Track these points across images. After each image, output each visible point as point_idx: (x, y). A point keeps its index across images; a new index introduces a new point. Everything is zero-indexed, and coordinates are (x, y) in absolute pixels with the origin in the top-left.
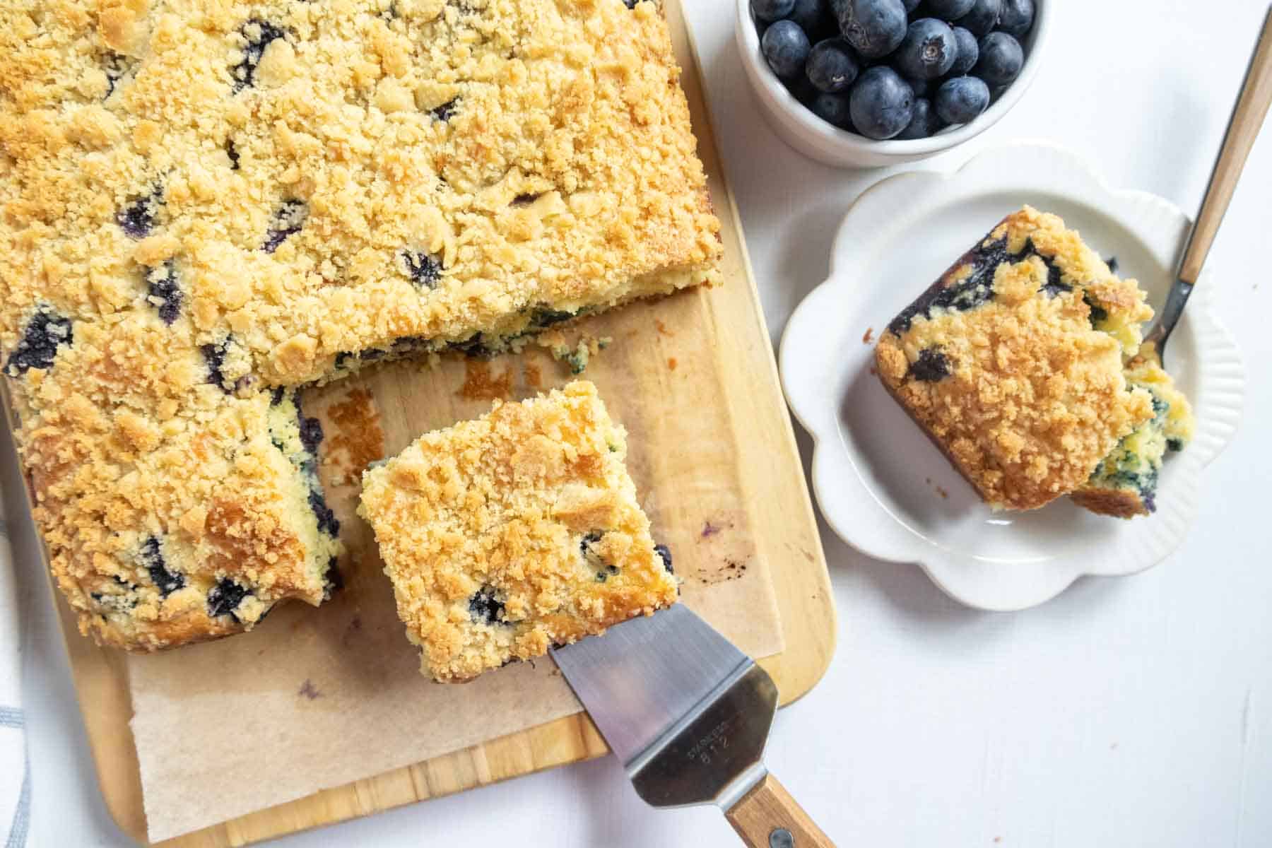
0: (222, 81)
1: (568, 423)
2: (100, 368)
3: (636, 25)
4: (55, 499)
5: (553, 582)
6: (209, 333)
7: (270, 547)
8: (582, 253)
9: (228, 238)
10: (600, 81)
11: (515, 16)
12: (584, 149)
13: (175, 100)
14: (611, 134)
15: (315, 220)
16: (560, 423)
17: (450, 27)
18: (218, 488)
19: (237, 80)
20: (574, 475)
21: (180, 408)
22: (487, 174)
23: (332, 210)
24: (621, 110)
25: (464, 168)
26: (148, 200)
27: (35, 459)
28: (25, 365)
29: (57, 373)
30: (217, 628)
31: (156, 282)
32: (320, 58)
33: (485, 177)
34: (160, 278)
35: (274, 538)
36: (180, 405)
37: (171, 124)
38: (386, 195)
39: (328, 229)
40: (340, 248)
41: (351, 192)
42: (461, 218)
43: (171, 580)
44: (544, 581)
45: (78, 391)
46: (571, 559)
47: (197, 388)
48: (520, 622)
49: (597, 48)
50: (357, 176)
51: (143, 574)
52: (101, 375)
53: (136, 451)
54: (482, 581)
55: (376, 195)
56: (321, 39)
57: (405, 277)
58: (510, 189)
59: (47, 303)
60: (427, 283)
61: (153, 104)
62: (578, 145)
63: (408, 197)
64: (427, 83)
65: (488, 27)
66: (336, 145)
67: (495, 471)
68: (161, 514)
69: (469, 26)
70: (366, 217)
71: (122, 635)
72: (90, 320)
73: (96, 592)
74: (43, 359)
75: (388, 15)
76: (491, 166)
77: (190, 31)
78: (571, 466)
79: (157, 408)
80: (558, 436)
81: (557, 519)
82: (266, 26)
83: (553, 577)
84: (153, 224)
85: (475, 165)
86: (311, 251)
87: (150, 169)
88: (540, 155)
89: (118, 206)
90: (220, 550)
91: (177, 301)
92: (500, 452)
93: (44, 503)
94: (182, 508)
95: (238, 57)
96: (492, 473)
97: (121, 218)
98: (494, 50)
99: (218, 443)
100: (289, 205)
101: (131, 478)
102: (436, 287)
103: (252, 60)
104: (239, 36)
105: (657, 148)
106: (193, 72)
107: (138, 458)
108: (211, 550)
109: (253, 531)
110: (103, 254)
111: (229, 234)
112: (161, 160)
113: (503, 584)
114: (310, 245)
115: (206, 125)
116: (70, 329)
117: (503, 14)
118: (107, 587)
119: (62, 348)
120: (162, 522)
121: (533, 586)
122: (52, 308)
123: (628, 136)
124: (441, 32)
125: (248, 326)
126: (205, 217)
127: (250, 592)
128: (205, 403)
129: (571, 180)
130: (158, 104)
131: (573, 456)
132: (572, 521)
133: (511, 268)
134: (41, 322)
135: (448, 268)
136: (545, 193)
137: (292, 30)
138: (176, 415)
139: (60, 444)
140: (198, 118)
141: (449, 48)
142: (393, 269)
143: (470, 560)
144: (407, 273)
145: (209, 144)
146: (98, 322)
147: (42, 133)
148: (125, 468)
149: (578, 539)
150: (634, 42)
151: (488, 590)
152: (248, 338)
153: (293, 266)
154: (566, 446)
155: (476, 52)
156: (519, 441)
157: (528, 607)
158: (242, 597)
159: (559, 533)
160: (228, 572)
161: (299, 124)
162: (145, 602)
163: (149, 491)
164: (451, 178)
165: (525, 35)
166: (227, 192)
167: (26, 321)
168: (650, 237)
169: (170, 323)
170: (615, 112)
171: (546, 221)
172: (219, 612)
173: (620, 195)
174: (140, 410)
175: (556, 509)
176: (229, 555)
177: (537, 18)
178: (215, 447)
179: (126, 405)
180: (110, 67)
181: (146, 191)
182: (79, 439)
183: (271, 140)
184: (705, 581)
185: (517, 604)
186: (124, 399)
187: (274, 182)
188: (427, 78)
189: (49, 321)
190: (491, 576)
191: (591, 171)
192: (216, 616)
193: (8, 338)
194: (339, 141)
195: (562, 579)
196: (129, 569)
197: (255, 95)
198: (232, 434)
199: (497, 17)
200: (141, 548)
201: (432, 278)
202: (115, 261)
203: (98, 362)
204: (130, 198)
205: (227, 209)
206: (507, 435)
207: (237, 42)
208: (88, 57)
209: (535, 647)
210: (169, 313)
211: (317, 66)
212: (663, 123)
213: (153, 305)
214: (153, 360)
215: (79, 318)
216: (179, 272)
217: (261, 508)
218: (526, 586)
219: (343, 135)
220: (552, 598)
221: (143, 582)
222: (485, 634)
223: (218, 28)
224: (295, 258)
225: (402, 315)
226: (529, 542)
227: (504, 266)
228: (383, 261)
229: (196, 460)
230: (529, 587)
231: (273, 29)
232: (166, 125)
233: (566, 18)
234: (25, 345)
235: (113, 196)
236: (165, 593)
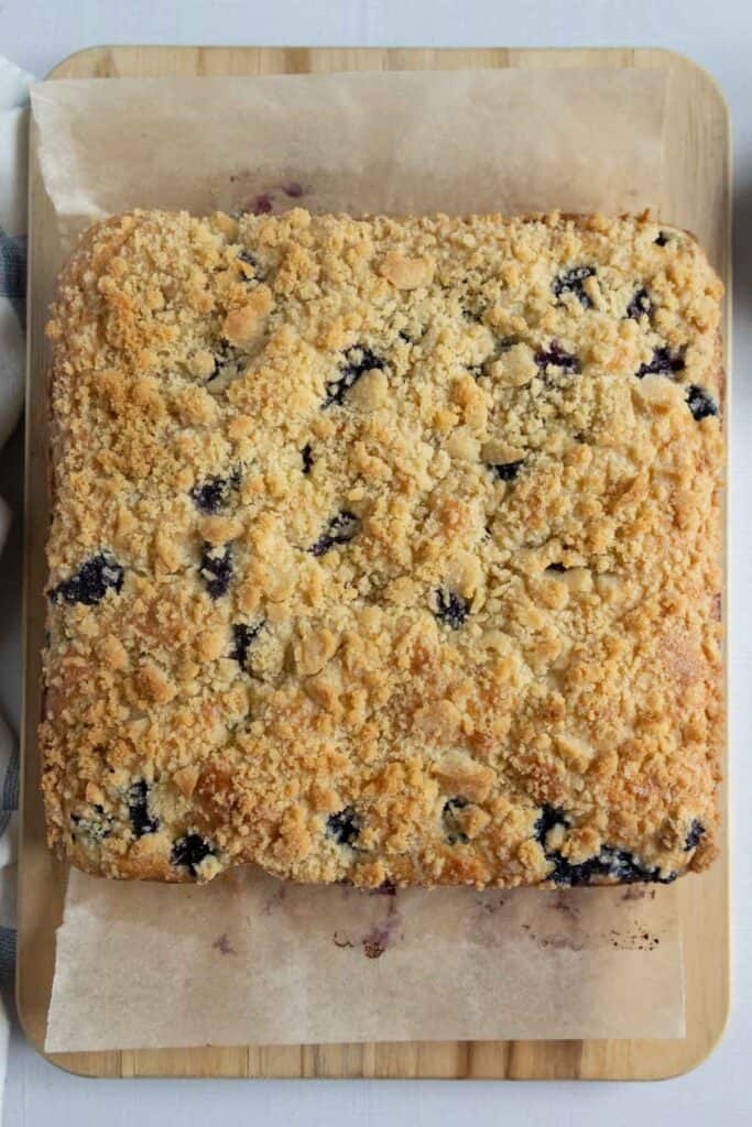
0: (318, 395)
1: (476, 699)
2: (143, 620)
3: (699, 437)
4: (64, 721)
5: (410, 828)
6: (246, 615)
7: (246, 820)
8: (600, 634)
9: (284, 534)
10: (655, 482)
11: (594, 404)
12: (625, 539)
13: (275, 403)
14: (653, 532)
15: (367, 540)
16: (469, 697)
17: (531, 398)
18: (215, 755)
19: (329, 394)
20: (464, 745)
21: (201, 674)
22: (531, 538)
23: (385, 535)
24: (667, 512)
25: (512, 528)
26: (224, 483)
27: (57, 681)
28: (73, 597)
29: (99, 612)
30: (173, 875)
31: (213, 559)
32: (410, 396)
33: (529, 540)
34: (218, 556)
35: (252, 815)
36: (201, 670)
37: (265, 422)
38: (436, 535)
39: (376, 551)
40: (381, 570)
41: (405, 523)
42: (496, 570)
43: (148, 823)
44: (402, 825)
45: (114, 634)
46: (433, 814)
47: (221, 660)
48: (366, 851)
49: (660, 451)
50: (413, 508)
51: (124, 811)
52: (140, 627)
53: (151, 700)
54: (349, 804)
55: (427, 532)
56: (415, 380)
57: (432, 612)
58: (548, 558)
59: (110, 550)
60: (451, 622)
61: (255, 402)
62: (619, 534)
63: (456, 543)
64: (499, 442)
65: (569, 407)
66: (405, 478)
67: (397, 716)
68: (159, 764)
69: (549, 401)
70: (412, 548)
71: (87, 858)
72: (142, 574)
73: (76, 814)
74: (91, 597)
75: (478, 371)
76: (537, 533)
77: (304, 344)
78: (464, 737)
79: (180, 668)
80: (463, 706)
81: (434, 775)
82: (368, 354)
83: (410, 825)
84: (222, 503)
85: (522, 529)
86: (356, 565)
87: (235, 457)
88: (584, 535)
89: (197, 481)
90: (201, 811)
91: (227, 580)
92: (408, 701)
93: (51, 723)
94: (178, 764)
95: (337, 376)
96: (393, 716)
97: (196, 492)
98: (566, 428)
99: (226, 714)
100: (344, 517)
101: (140, 725)
102: (457, 629)
103: (348, 381)
104: (342, 358)
105: (690, 553)
106: (297, 382)
107: (151, 707)
108: (192, 808)
109: (236, 803)
110: (173, 521)
111: (287, 531)
112: (248, 453)
113: (365, 814)
114: (356, 560)
115: (294, 431)
116: (121, 575)
117: (584, 400)
118: (88, 812)
119: (110, 591)
120: (156, 770)
121: (391, 826)
122: (113, 555)
123: (667, 538)
124: (523, 399)
125: (281, 618)
126: (272, 512)
127: (215, 853)
128: (223, 675)
129: (606, 564)
130: (259, 403)
131: (470, 729)
132: (445, 782)
133: (533, 631)
134: (98, 565)
135: (473, 615)
136: (578, 567)
137: (391, 364)
138: (195, 678)
139: (85, 676)
140: (288, 422)
141: (525, 416)
142: (424, 602)
143: (346, 783)
144: (436, 609)
145: (292, 447)
146: (150, 578)
147: (147, 399)
148: (136, 714)
149: (445, 799)
150: (694, 453)
151: (349, 813)
152: (279, 628)
153: (336, 575)
154: (467, 718)
155: (549, 425)
156: (429, 700)
157: (379, 841)
158: (205, 854)
159: (431, 789)
160: (201, 831)
161: (376, 449)
162: (117, 836)
163: (155, 742)
164: (498, 533)
165: (599, 424)
166: (297, 494)
167: (86, 559)
168: (664, 634)
169: (215, 598)
170: (661, 513)
171: (574, 595)
172: (180, 862)
173: (646, 589)
174: (164, 665)
175: (436, 767)
176: (207, 817)
177: (614, 411)
178: (222, 716)
179: (154, 658)
180: (218, 353)
181: (225, 475)
182: (103, 676)
183: (346, 457)
184: (616, 944)
185: (371, 836)
186: (153, 652)
187: (338, 495)
188: (497, 436)
189: (105, 564)
190: (358, 802)
191: (625, 560)
192: (177, 864)
193: (64, 569)
194: (408, 475)
195: (418, 829)
196: (112, 803)
197: (343, 414)
198: (240, 710)
199: (578, 401)
200: (131, 788)
201: (456, 619)
202: (181, 529)
203: (141, 614)
204: (209, 477)
205: (291, 509)
206: (420, 690)
207: (340, 363)
208: (202, 339)
209: (371, 879)
210: (216, 589)
211: (406, 404)
212: (700, 531)
213: (202, 576)
214: (191, 626)
215: (133, 568)
216: (236, 555)
217: (248, 784)
218: (385, 824)
219: (412, 471)
220: (404, 842)
221: (122, 818)
222: (333, 851)
223: (329, 348)
224: (338, 567)
225: (423, 645)
226: (403, 786)
227: (528, 628)
228: (417, 592)
229: (203, 725)
230: (387, 826)
231: (373, 358)
232: (261, 422)
233: (640, 418)
234: (77, 579)
235: (196, 473)
236: (139, 833)
